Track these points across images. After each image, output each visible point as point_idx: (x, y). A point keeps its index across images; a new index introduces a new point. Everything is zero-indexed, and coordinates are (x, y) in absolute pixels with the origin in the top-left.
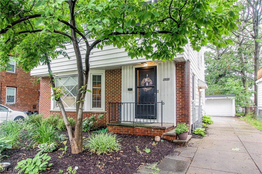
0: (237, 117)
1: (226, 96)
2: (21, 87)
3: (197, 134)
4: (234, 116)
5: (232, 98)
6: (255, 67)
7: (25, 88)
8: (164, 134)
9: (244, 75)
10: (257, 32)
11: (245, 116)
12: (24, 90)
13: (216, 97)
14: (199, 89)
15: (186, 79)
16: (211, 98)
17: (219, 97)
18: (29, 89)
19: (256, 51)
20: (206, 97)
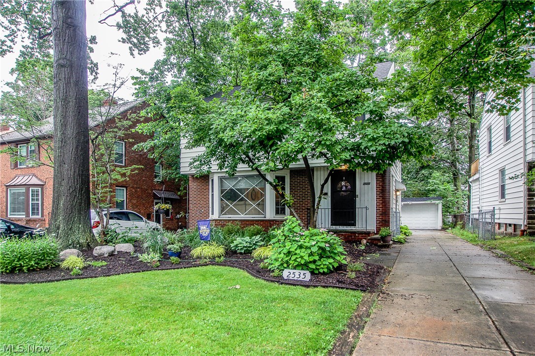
0: (443, 229)
1: (430, 199)
2: (133, 187)
3: (397, 241)
4: (440, 228)
5: (437, 202)
6: (470, 158)
7: (137, 188)
8: (369, 238)
9: (456, 168)
10: (473, 107)
11: (454, 228)
12: (136, 191)
13: (416, 201)
14: (396, 192)
15: (387, 183)
16: (408, 202)
17: (419, 201)
18: (142, 189)
19: (471, 135)
20: (402, 201)
